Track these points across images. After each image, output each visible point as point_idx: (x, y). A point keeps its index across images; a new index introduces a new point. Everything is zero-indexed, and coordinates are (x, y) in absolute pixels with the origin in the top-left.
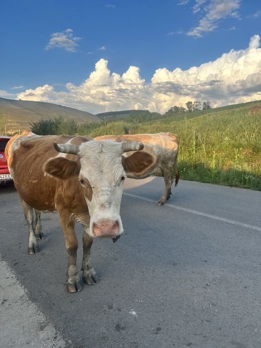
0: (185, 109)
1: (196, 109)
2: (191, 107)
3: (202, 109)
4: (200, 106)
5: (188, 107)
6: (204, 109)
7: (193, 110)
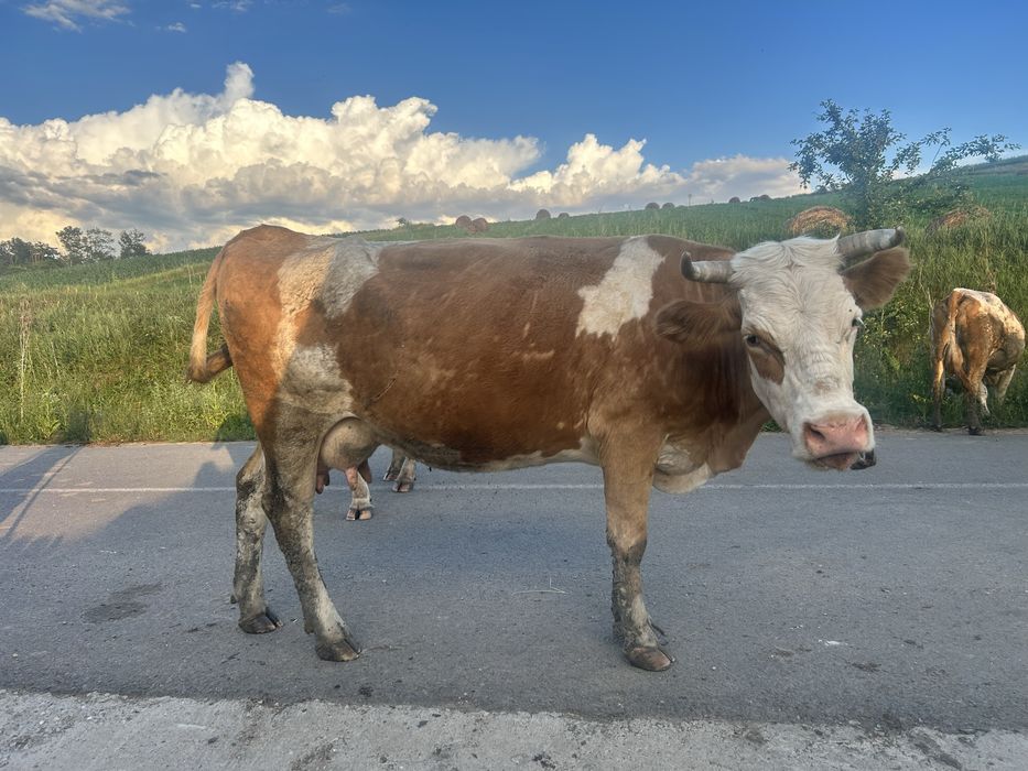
0: (53, 251)
1: (99, 254)
2: (77, 245)
3: (117, 254)
4: (112, 245)
5: (68, 246)
6: (125, 254)
7: (85, 254)
